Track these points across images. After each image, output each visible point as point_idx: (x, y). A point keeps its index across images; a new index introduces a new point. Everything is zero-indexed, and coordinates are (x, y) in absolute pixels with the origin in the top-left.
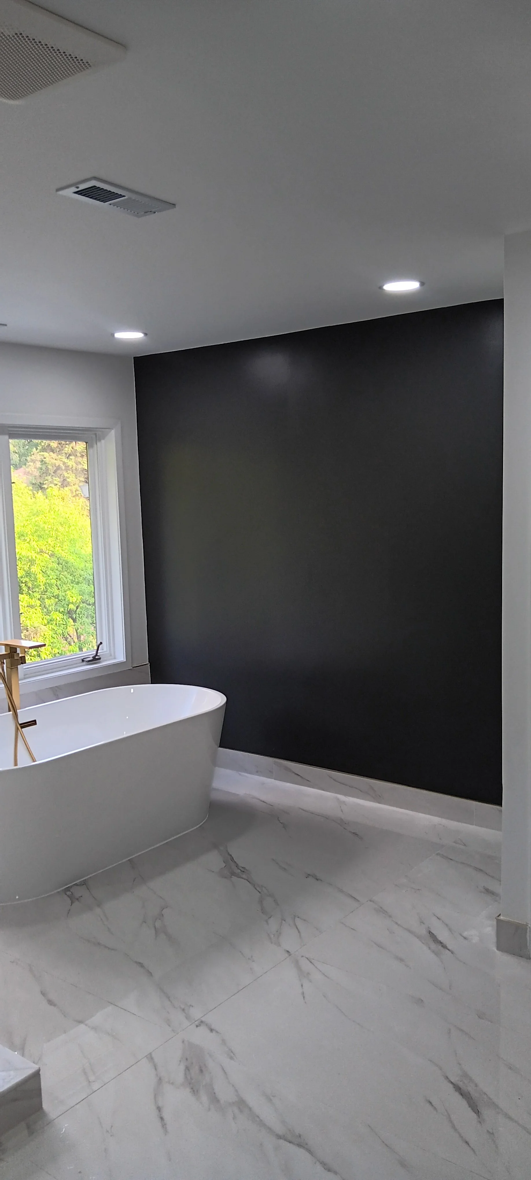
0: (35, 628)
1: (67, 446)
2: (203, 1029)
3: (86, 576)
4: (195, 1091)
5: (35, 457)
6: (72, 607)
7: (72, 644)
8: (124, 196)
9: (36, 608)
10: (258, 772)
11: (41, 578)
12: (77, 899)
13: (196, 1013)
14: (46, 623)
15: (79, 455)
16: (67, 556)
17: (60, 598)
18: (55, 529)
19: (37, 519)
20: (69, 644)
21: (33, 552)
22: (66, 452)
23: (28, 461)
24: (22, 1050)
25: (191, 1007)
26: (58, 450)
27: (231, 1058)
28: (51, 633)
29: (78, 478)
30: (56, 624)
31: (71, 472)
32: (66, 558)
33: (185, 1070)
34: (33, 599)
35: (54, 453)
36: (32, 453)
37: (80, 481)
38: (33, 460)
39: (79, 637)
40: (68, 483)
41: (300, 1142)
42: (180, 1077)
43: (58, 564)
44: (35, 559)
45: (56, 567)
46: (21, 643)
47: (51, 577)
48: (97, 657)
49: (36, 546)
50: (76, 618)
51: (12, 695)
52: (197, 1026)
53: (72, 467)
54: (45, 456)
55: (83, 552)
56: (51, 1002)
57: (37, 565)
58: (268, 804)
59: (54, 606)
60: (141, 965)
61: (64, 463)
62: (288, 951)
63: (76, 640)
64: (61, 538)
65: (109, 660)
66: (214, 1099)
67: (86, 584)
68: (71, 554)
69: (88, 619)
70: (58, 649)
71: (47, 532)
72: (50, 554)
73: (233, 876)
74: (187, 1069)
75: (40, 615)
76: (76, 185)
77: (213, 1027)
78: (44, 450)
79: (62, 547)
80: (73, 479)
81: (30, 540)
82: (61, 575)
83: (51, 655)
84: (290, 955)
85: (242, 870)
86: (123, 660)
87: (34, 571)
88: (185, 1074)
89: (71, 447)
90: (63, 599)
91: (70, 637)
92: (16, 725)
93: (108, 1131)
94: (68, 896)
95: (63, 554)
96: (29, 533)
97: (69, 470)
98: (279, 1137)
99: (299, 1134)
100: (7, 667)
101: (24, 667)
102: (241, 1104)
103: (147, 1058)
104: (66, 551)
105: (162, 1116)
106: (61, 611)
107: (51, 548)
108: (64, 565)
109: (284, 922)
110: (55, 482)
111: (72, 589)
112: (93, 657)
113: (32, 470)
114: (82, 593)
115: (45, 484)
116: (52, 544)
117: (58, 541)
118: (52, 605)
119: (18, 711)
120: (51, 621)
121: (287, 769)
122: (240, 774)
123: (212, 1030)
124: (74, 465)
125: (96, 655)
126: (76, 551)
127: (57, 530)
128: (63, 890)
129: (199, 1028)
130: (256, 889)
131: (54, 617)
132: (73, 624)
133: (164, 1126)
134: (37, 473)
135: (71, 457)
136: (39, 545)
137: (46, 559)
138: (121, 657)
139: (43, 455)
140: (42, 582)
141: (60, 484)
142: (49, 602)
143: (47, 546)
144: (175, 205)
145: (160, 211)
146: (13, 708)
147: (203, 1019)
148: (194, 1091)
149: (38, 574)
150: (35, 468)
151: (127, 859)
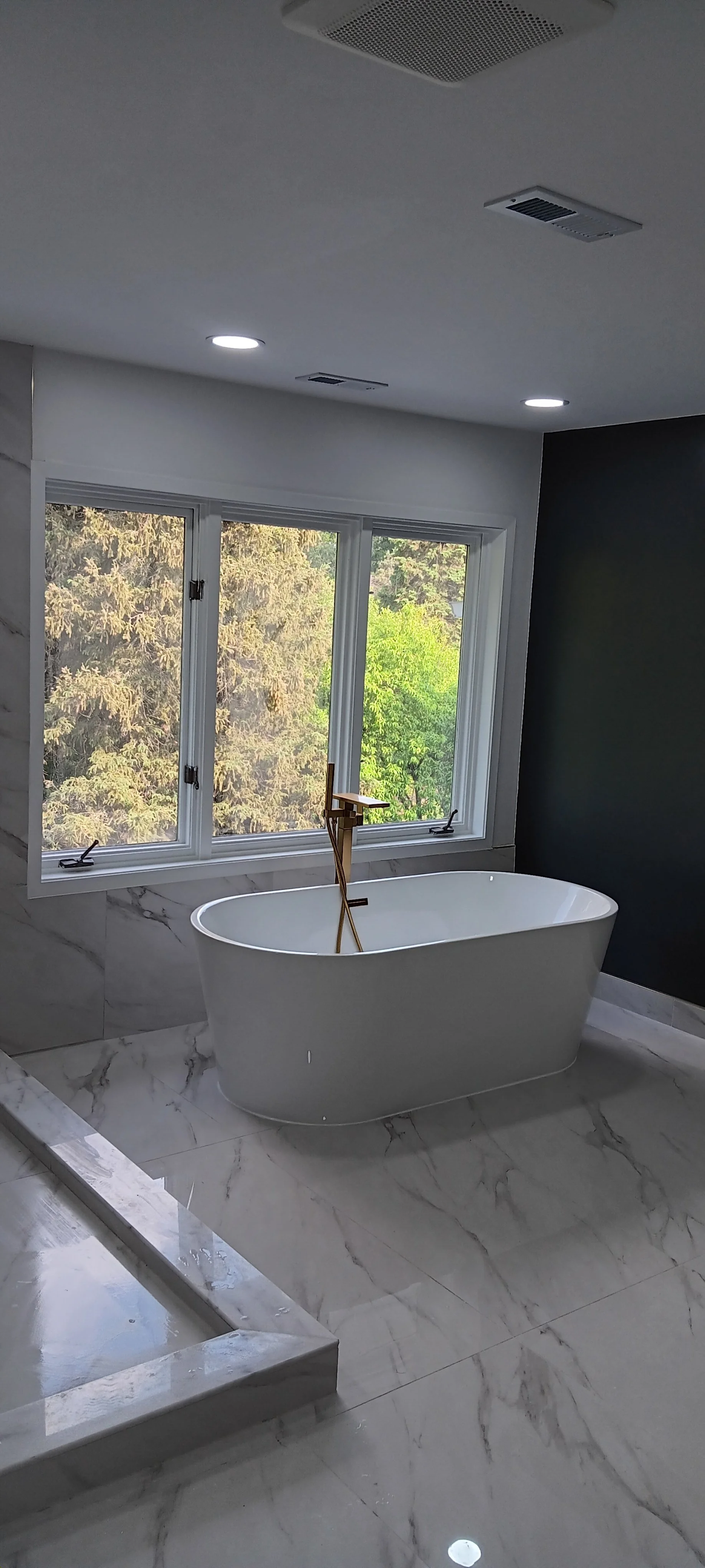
0: (366, 781)
1: (431, 549)
2: (548, 1338)
3: (436, 721)
4: (532, 1417)
5: (388, 562)
6: (414, 759)
7: (409, 808)
8: (574, 212)
9: (370, 756)
10: (650, 1013)
11: (380, 719)
12: (399, 1136)
13: (543, 1316)
14: (380, 776)
15: (444, 562)
16: (415, 694)
17: (401, 747)
18: (405, 656)
19: (384, 642)
20: (406, 807)
21: (375, 684)
22: (429, 557)
23: (379, 567)
24: (316, 1311)
25: (536, 1306)
26: (419, 554)
27: (585, 1385)
28: (384, 790)
29: (440, 593)
30: (392, 780)
31: (432, 584)
32: (414, 696)
33: (521, 1387)
34: (368, 745)
35: (413, 558)
36: (385, 557)
37: (442, 597)
38: (384, 566)
39: (418, 801)
40: (427, 598)
41: (668, 1517)
42: (514, 1394)
43: (404, 703)
44: (375, 693)
45: (400, 706)
46: (358, 799)
47: (393, 719)
48: (449, 829)
49: (378, 677)
50: (417, 774)
51: (341, 863)
52: (542, 1332)
53: (434, 578)
54: (401, 562)
55: (436, 690)
56: (356, 1260)
57: (378, 701)
58: (661, 1058)
59: (392, 756)
60: (474, 1237)
61: (424, 572)
62: (673, 1260)
63: (414, 803)
64: (411, 670)
65: (464, 834)
66: (557, 1432)
67: (435, 732)
68: (421, 691)
69: (433, 779)
70: (392, 812)
71: (394, 660)
72: (394, 688)
73: (604, 1146)
74: (524, 1384)
75: (374, 766)
76: (512, 197)
77: (563, 1338)
78: (401, 553)
79: (411, 682)
80: (434, 594)
81: (373, 668)
82: (405, 718)
83: (381, 819)
84: (676, 1266)
85: (619, 1139)
86: (482, 836)
87: (373, 709)
88: (521, 1392)
89: (435, 551)
90: (404, 748)
91: (407, 799)
92: (343, 902)
93: (414, 1440)
94: (388, 1129)
95: (411, 690)
96: (373, 659)
97: (429, 581)
98: (641, 1503)
99: (668, 1506)
100: (339, 828)
101: (359, 830)
102: (593, 1448)
103: (473, 1360)
104: (416, 686)
105: (485, 1437)
106: (400, 763)
107: (397, 681)
108: (411, 705)
109: (671, 1220)
110: (410, 596)
111: (417, 737)
112: (444, 828)
113: (383, 578)
114: (429, 743)
115: (398, 597)
116: (399, 675)
117: (407, 673)
118: (390, 755)
119: (347, 884)
120: (386, 775)
121: (692, 1014)
122: (624, 1011)
123: (561, 1342)
124: (438, 576)
125: (449, 826)
126: (427, 688)
127: (407, 658)
128: (381, 1120)
129: (543, 1335)
130: (636, 1169)
131: (391, 770)
132: (413, 782)
133: (488, 1451)
134: (389, 583)
135: (434, 565)
136: (382, 676)
137: (389, 694)
138: (479, 833)
139: (399, 560)
140: (382, 724)
141: (416, 599)
142: (387, 751)
143: (392, 678)
144: (641, 225)
145: (617, 234)
146: (341, 879)
147: (551, 1325)
148: (530, 1415)
149: (377, 713)
150: (387, 576)
151: (466, 1096)
